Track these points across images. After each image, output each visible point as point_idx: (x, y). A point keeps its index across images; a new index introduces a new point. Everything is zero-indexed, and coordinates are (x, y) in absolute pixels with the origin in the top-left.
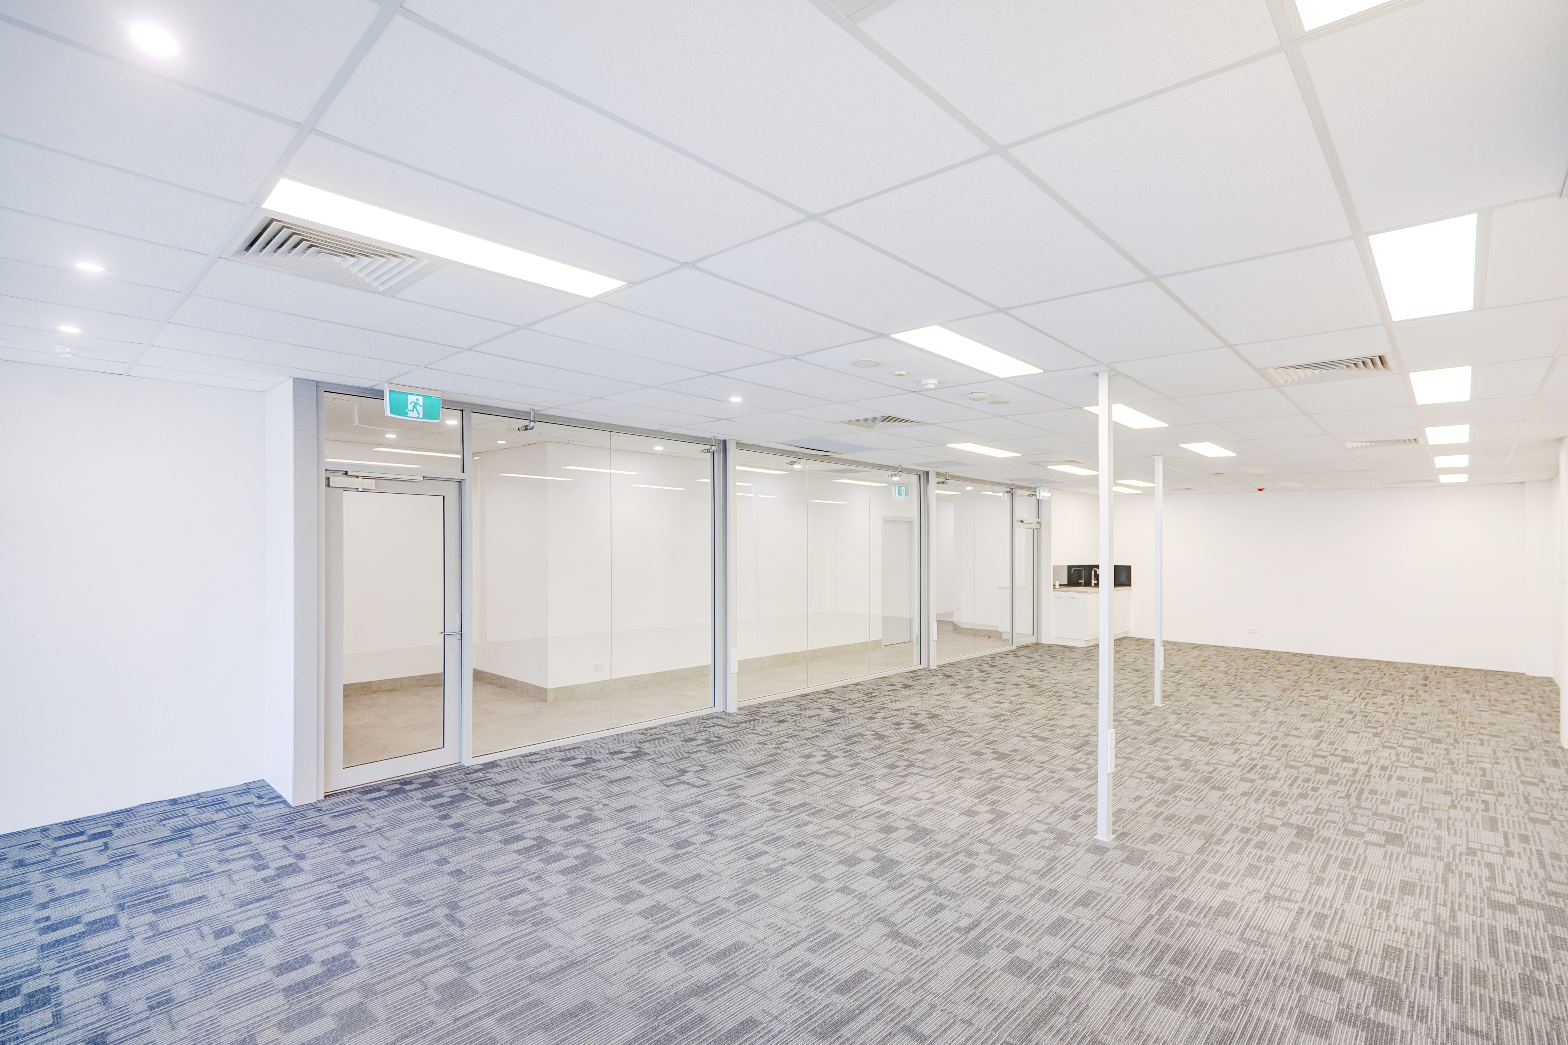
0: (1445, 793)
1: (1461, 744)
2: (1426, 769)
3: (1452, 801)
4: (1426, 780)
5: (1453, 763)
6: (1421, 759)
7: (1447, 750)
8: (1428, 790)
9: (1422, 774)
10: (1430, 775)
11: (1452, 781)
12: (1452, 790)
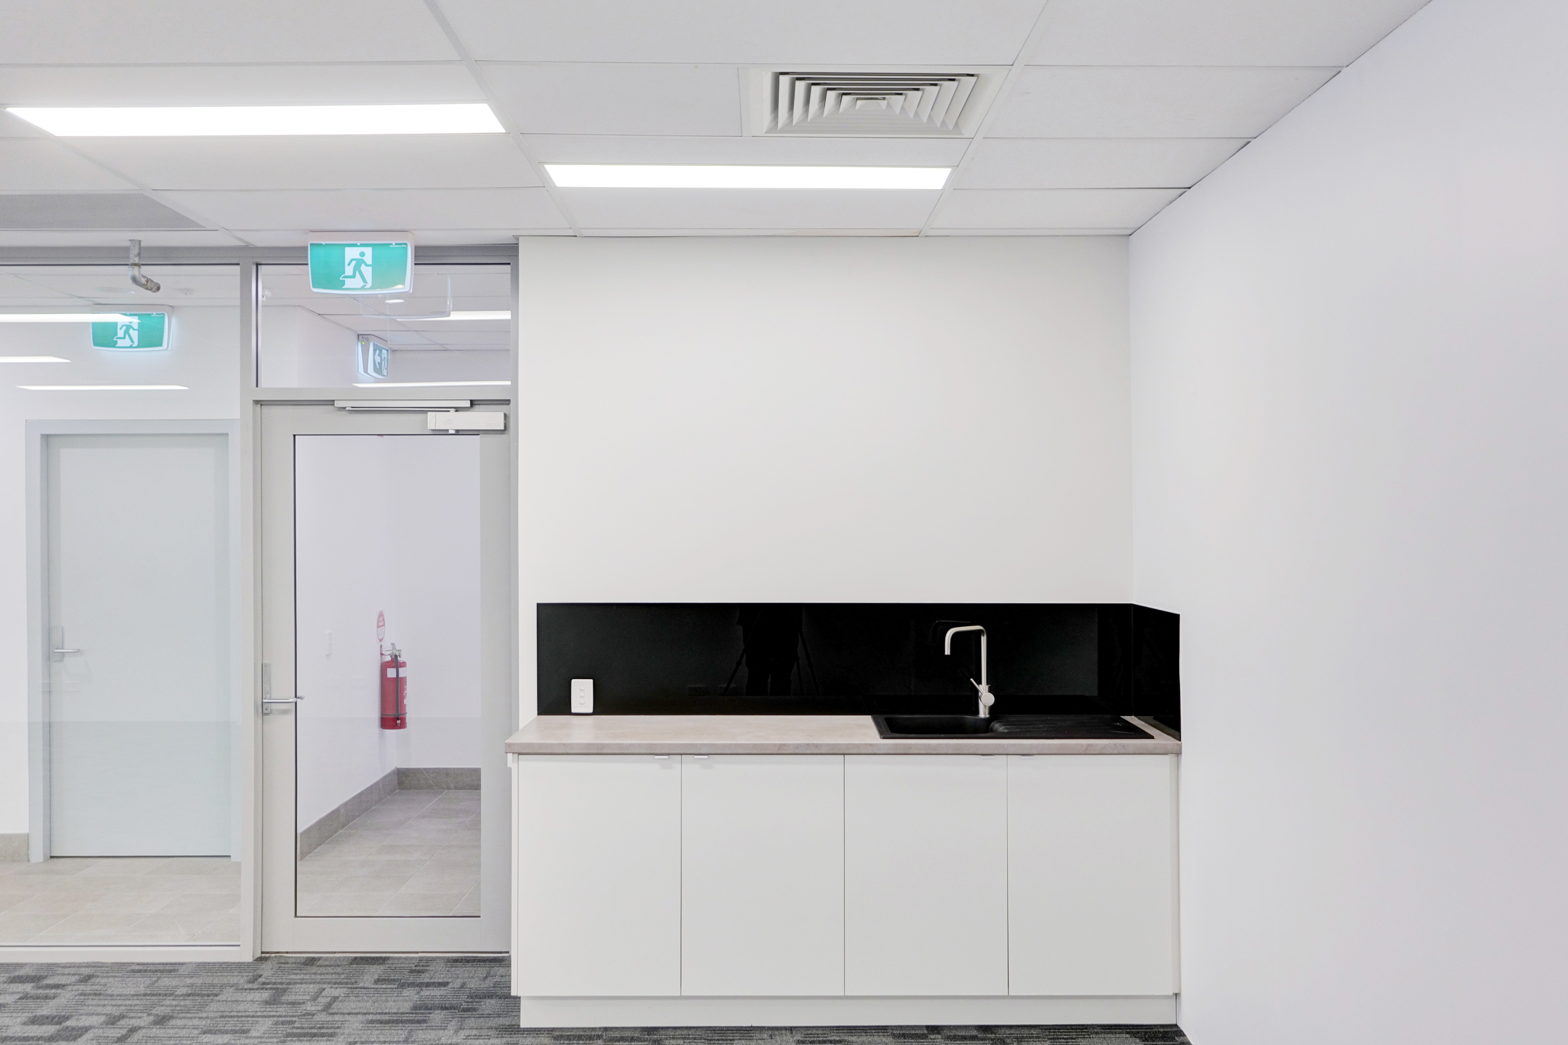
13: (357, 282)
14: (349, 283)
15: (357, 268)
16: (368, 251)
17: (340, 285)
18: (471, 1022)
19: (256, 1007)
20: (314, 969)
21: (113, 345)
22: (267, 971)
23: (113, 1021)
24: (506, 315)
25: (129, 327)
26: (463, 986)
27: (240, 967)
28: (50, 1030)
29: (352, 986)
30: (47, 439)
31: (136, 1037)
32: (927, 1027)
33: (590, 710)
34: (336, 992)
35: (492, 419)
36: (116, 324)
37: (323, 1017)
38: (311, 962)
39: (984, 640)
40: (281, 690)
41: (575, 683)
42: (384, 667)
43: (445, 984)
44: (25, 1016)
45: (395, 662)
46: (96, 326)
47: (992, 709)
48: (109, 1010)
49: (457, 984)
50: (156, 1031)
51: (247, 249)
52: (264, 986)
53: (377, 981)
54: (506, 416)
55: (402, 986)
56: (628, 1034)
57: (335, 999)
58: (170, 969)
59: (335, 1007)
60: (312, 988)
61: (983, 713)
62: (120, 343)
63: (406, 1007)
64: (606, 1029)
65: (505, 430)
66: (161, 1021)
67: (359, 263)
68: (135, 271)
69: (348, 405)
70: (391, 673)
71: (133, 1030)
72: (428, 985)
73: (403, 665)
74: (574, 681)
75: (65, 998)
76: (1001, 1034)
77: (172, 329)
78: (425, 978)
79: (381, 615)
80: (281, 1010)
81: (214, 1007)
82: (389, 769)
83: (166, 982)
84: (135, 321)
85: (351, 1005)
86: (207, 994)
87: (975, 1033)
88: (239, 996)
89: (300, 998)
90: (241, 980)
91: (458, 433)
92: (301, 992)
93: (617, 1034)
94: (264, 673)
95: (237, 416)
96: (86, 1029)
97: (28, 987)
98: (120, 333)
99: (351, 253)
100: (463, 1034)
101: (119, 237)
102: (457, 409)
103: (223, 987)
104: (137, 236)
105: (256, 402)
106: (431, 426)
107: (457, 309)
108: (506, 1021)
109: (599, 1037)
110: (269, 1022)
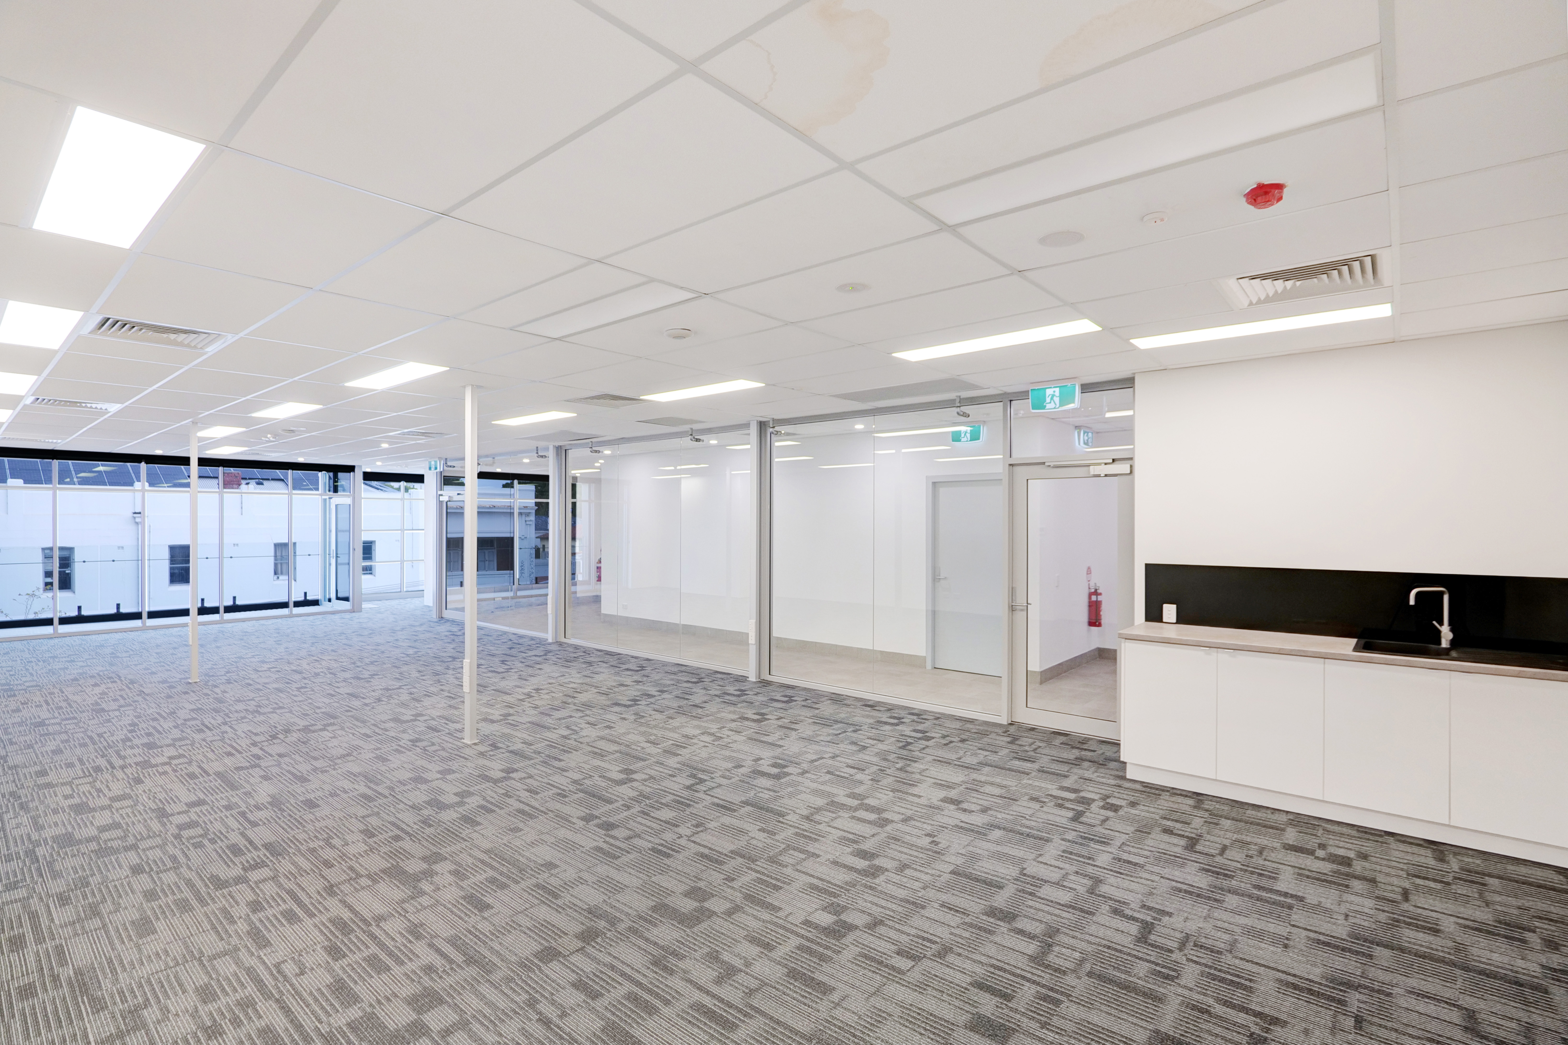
0: (16, 767)
1: (21, 851)
2: (49, 785)
3: (6, 762)
4: (43, 773)
5: (22, 806)
6: (66, 797)
7: (39, 828)
8: (35, 763)
9: (52, 777)
10: (41, 781)
11: (14, 781)
12: (10, 772)
13: (1052, 405)
14: (1048, 406)
15: (1052, 399)
16: (1057, 390)
17: (1044, 408)
18: (1102, 770)
19: (1003, 743)
20: (1033, 733)
21: (960, 441)
22: (1012, 729)
23: (944, 737)
24: (1130, 413)
25: (966, 432)
26: (1103, 753)
27: (1000, 725)
28: (920, 735)
29: (1049, 743)
30: (934, 483)
31: (952, 745)
32: (1385, 832)
33: (1175, 621)
34: (1040, 744)
35: (1124, 468)
36: (960, 432)
37: (1032, 753)
38: (1033, 729)
39: (1446, 598)
40: (1020, 600)
41: (1165, 606)
42: (1091, 594)
43: (1094, 751)
44: (911, 728)
45: (1096, 593)
46: (953, 432)
47: (1453, 642)
48: (943, 732)
49: (1100, 752)
50: (960, 744)
51: (1005, 394)
52: (1009, 736)
53: (1062, 743)
54: (1131, 466)
55: (1073, 748)
56: (1184, 793)
57: (1040, 747)
58: (971, 721)
59: (1038, 751)
60: (1031, 741)
61: (1445, 644)
62: (963, 440)
63: (1072, 757)
64: (1173, 788)
65: (1131, 472)
66: (963, 741)
67: (1053, 396)
68: (958, 410)
69: (1052, 464)
70: (1094, 598)
71: (951, 742)
72: (1086, 750)
73: (1100, 594)
74: (1165, 605)
75: (928, 724)
76: (1442, 848)
77: (984, 431)
78: (1085, 747)
79: (1089, 568)
80: (1014, 747)
81: (986, 740)
82: (1093, 647)
83: (969, 726)
84: (969, 429)
85: (1047, 751)
86: (985, 734)
87: (1421, 842)
88: (998, 738)
89: (1023, 743)
90: (1000, 731)
91: (1106, 475)
92: (1025, 741)
93: (1178, 792)
94: (1012, 591)
95: (1001, 471)
96: (933, 738)
97: (915, 718)
98: (963, 435)
99: (1049, 392)
100: (1096, 774)
101: (951, 395)
102: (1106, 464)
103: (991, 732)
104: (958, 394)
105: (1010, 465)
106: (1092, 473)
107: (1109, 411)
108: (1121, 774)
109: (1168, 791)
110: (1008, 750)
